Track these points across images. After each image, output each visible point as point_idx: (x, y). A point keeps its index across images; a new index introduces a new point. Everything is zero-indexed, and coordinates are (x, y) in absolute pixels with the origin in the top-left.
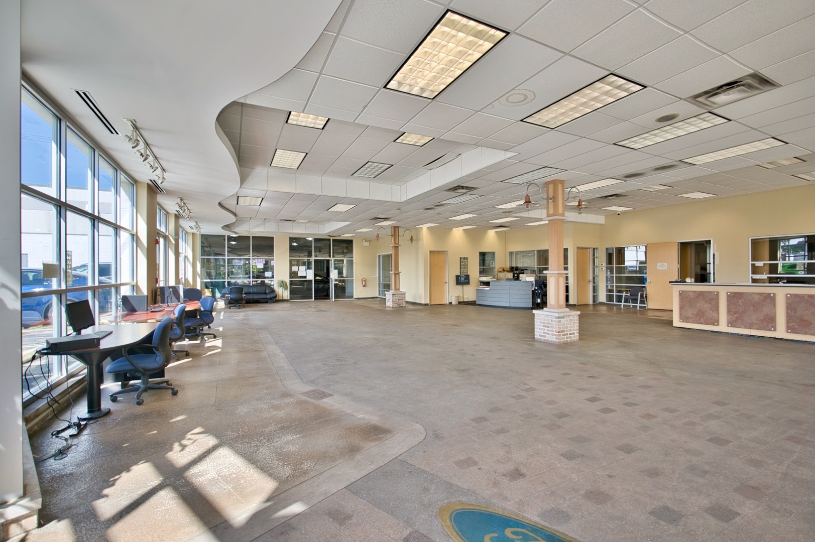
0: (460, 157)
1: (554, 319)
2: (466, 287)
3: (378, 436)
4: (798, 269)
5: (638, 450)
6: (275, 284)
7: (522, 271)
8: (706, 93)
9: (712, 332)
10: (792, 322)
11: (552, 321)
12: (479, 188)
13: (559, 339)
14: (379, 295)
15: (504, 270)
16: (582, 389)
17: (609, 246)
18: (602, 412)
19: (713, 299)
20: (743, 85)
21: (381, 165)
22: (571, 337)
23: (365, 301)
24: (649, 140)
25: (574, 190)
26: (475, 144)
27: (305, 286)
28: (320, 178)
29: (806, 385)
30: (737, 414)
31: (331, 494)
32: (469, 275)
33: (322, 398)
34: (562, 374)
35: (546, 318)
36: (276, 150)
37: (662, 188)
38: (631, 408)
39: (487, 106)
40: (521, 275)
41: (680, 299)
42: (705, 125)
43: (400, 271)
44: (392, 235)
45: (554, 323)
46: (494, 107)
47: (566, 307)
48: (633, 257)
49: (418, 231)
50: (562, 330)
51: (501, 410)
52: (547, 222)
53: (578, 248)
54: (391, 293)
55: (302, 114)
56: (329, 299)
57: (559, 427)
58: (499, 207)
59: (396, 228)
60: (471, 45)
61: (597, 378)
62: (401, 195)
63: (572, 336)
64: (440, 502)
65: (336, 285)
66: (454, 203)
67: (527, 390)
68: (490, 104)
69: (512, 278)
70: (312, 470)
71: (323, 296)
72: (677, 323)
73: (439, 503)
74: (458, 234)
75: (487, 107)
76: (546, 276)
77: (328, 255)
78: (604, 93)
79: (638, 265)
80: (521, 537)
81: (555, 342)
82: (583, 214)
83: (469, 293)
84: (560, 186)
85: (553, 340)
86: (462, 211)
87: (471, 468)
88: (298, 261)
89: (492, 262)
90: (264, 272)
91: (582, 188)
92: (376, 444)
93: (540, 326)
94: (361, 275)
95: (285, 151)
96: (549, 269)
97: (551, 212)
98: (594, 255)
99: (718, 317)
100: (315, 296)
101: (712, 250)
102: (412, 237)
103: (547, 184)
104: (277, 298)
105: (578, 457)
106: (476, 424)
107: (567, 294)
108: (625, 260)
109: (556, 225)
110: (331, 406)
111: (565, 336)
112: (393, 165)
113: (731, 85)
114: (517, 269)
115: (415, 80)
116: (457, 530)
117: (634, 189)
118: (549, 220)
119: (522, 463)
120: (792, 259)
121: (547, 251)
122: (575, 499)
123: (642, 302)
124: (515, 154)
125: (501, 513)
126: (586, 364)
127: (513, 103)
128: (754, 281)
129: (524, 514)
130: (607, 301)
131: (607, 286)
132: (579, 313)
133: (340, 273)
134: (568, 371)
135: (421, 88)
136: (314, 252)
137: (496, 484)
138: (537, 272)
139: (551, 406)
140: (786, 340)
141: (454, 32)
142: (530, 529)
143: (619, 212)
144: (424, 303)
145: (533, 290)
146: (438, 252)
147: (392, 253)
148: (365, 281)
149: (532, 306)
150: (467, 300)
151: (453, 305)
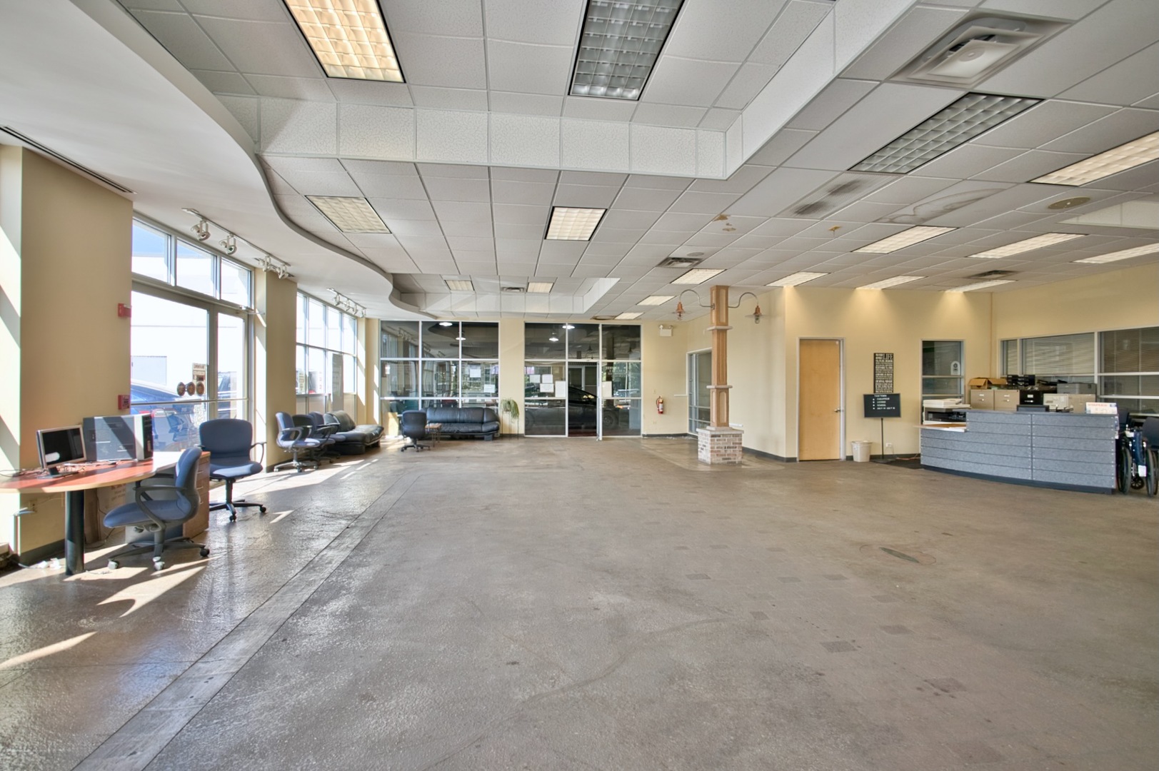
2: (889, 423)
6: (499, 405)
7: (1050, 385)
14: (691, 429)
15: (989, 383)
23: (663, 442)
32: (898, 395)
40: (1047, 396)
44: (712, 307)
49: (773, 294)
54: (709, 433)
56: (593, 434)
59: (720, 291)
69: (1019, 402)
71: (583, 429)
74: (868, 298)
77: (595, 353)
83: (899, 436)
88: (541, 365)
89: (955, 365)
90: (481, 385)
94: (655, 392)
100: (569, 428)
102: (757, 310)
104: (500, 432)
114: (1030, 380)
136: (569, 347)
138: (1102, 389)
144: (784, 456)
145: (1116, 440)
146: (821, 342)
147: (711, 348)
148: (662, 403)
149: (1114, 486)
150: (891, 453)
151: (857, 462)
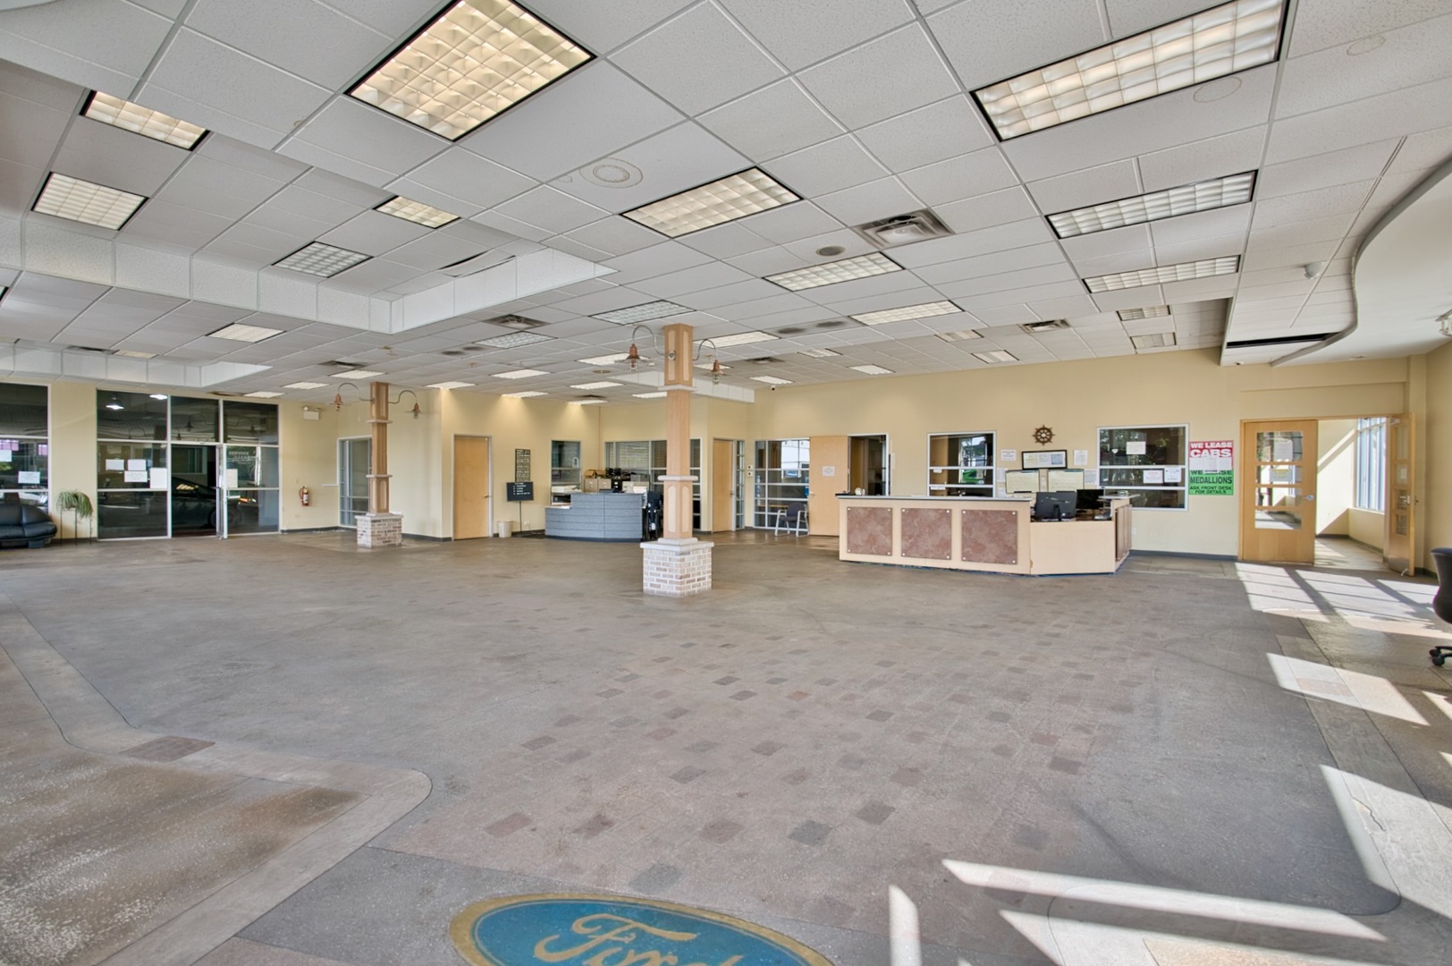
0: (513, 262)
1: (674, 557)
2: (526, 505)
3: (324, 811)
4: (978, 478)
5: (781, 747)
6: (50, 500)
7: (628, 476)
8: (876, 224)
9: (885, 565)
10: (968, 547)
11: (670, 559)
12: (549, 324)
13: (681, 589)
14: (343, 522)
15: (596, 474)
16: (709, 667)
17: (759, 439)
18: (737, 699)
19: (884, 517)
20: (916, 223)
21: (344, 253)
22: (700, 585)
23: (310, 536)
24: (809, 279)
25: (707, 344)
26: (539, 243)
27: (148, 506)
28: (188, 259)
29: (975, 627)
30: (903, 675)
31: (197, 958)
32: (532, 483)
33: (183, 754)
34: (683, 646)
35: (662, 556)
36: (50, 174)
37: (829, 354)
38: (776, 686)
39: (561, 176)
40: (625, 484)
41: (848, 519)
42: (877, 270)
43: (389, 473)
44: (372, 401)
45: (674, 563)
46: (572, 180)
47: (693, 536)
48: (792, 457)
49: (431, 396)
50: (686, 573)
51: (578, 719)
52: (665, 394)
53: (715, 439)
54: (369, 519)
55: (128, 103)
56: (214, 533)
57: (673, 732)
58: (588, 361)
59: (380, 388)
60: (526, 57)
61: (734, 646)
62: (391, 319)
63: (701, 582)
64: (454, 906)
65: (232, 504)
66: (502, 346)
67: (625, 679)
68: (565, 174)
69: (610, 487)
70: (146, 920)
71: (195, 528)
72: (844, 555)
73: (451, 910)
74: (511, 405)
75: (561, 179)
76: (662, 486)
77: (212, 435)
78: (745, 195)
79: (801, 469)
80: (599, 927)
81: (676, 594)
82: (720, 385)
83: (532, 516)
84: (686, 335)
85: (671, 591)
86: (518, 362)
87: (518, 832)
88: (125, 447)
89: (576, 460)
90: (15, 472)
91: (720, 342)
92: (317, 828)
93: (652, 569)
94: (297, 481)
95: (79, 182)
96: (667, 472)
97: (672, 377)
98: (738, 452)
99: (892, 543)
100: (173, 529)
101: (888, 449)
102: (416, 406)
103: (665, 329)
104: (58, 536)
105: (697, 776)
106: (531, 752)
107: (697, 514)
108: (782, 460)
109: (680, 398)
110: (209, 767)
111: (691, 584)
112: (372, 257)
113: (904, 219)
114: (618, 472)
115: (415, 95)
116: (485, 950)
117: (791, 352)
118: (669, 392)
119: (608, 804)
120: (974, 463)
121: (664, 443)
122: (689, 843)
123: (803, 525)
124: (612, 271)
125: (567, 896)
126: (719, 626)
127: (605, 180)
128: (933, 493)
129: (607, 888)
130: (756, 525)
131: (756, 501)
132: (712, 544)
133: (245, 476)
134: (693, 641)
135: (430, 115)
136: (173, 428)
137: (561, 850)
138: (652, 479)
139: (661, 701)
140: (961, 571)
141: (492, 24)
142: (614, 910)
143: (774, 386)
144: (441, 536)
145: (643, 510)
146: (473, 438)
147: (371, 436)
148: (307, 493)
149: (641, 537)
150: (528, 530)
151: (501, 538)
